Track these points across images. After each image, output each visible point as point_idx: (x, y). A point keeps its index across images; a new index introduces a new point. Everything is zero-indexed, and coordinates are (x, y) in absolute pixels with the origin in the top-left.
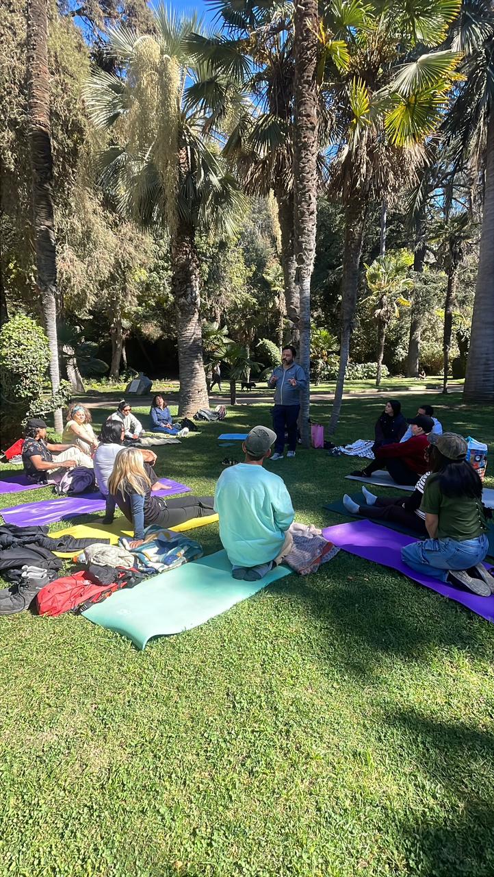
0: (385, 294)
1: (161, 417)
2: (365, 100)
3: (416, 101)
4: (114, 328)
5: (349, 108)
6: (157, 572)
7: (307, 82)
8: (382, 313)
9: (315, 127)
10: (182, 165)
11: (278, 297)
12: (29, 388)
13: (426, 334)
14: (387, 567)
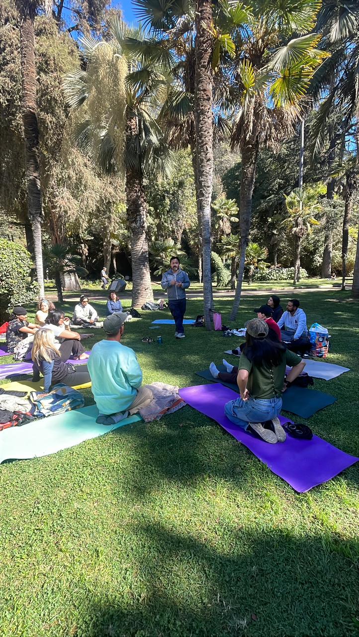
0: (300, 217)
1: (115, 308)
2: (252, 76)
3: (290, 74)
4: (105, 246)
5: (241, 82)
6: (44, 416)
7: (204, 66)
8: (297, 230)
9: (210, 98)
10: (133, 130)
11: (222, 221)
12: (5, 288)
13: (338, 245)
14: (210, 418)
